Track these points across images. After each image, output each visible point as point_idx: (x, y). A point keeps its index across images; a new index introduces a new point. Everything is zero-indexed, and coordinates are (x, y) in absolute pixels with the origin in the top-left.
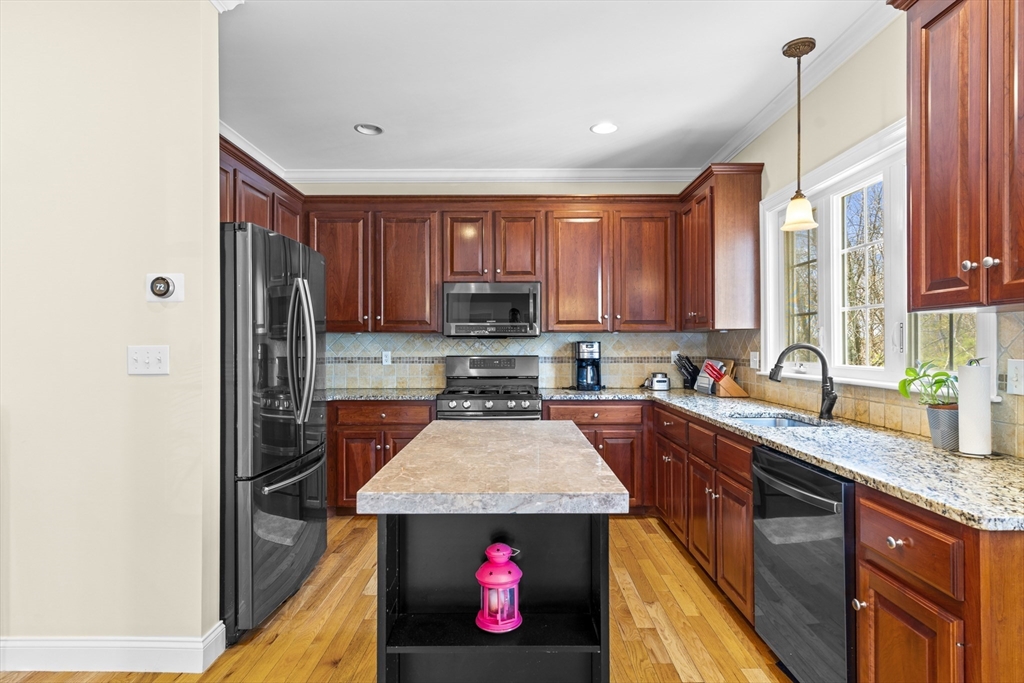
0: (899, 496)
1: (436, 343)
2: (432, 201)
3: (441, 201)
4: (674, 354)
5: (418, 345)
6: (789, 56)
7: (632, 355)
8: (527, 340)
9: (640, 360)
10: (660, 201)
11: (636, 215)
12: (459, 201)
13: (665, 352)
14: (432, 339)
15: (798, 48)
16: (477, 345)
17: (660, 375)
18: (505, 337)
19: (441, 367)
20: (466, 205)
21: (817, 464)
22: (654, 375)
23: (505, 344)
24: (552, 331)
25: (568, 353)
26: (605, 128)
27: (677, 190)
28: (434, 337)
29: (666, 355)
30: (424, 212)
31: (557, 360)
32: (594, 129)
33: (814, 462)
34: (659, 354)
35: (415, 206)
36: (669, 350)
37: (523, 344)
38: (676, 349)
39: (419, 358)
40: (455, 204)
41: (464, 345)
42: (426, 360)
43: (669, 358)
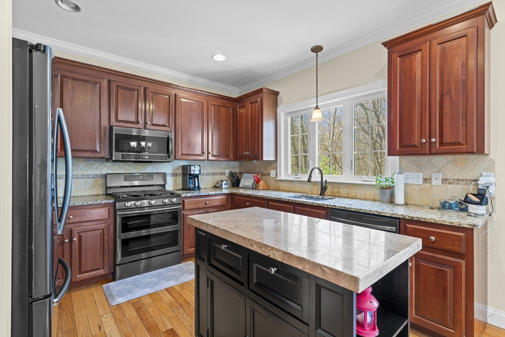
0: (433, 221)
1: (96, 165)
2: (102, 71)
3: (108, 73)
4: (227, 171)
5: (82, 166)
6: (314, 52)
7: (210, 172)
8: (157, 164)
9: (213, 174)
10: (227, 100)
11: (218, 104)
12: (122, 76)
13: (223, 170)
14: (93, 162)
15: (317, 49)
16: (126, 166)
17: (225, 181)
18: (151, 162)
19: (101, 181)
20: (126, 79)
21: (378, 214)
22: (222, 181)
23: (144, 166)
24: (178, 159)
25: (180, 171)
26: (219, 57)
27: (235, 96)
28: (94, 161)
29: (224, 172)
30: (95, 77)
31: (174, 175)
32: (214, 57)
33: (376, 213)
34: (221, 171)
35: (87, 72)
36: (225, 169)
37: (155, 166)
38: (227, 169)
39: (83, 175)
40: (119, 77)
41: (116, 166)
42: (88, 177)
43: (225, 173)
